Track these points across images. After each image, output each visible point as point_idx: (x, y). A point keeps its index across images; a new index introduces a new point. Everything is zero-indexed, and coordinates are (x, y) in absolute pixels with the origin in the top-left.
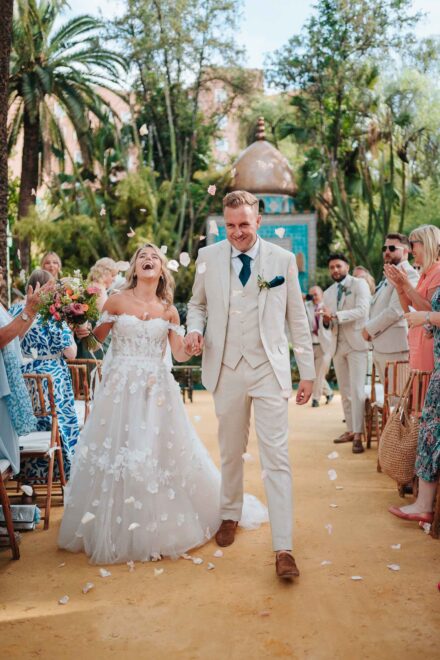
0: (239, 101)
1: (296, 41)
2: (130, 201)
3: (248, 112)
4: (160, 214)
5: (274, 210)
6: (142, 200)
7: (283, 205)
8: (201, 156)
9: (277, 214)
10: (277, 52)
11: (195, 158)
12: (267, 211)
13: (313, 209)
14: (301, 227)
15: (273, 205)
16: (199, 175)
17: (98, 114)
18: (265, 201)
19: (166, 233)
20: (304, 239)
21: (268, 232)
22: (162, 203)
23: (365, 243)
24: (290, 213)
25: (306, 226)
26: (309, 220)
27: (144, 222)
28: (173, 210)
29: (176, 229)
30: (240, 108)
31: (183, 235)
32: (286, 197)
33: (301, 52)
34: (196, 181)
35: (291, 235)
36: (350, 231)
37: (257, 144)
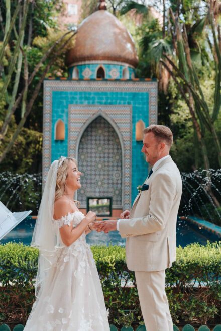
5: (114, 77)
7: (124, 73)
8: (42, 21)
9: (116, 80)
11: (36, 23)
12: (106, 77)
14: (142, 94)
16: (39, 41)
18: (104, 68)
20: (145, 106)
21: (108, 99)
23: (211, 113)
24: (130, 80)
25: (147, 94)
26: (150, 88)
29: (10, 90)
31: (16, 98)
32: (126, 65)
35: (132, 102)
36: (196, 97)
37: (98, 14)
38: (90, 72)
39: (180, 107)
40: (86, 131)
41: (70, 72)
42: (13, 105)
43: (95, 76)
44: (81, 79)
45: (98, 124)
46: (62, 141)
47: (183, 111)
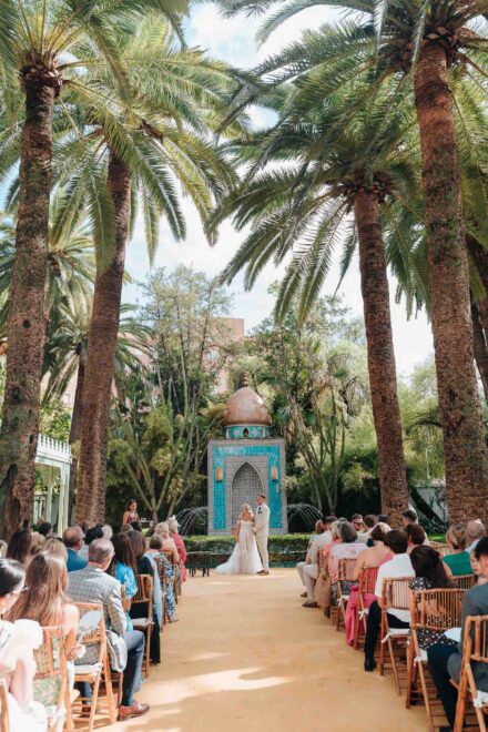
0: (230, 359)
1: (267, 322)
2: (154, 430)
3: (235, 365)
4: (175, 438)
5: (255, 435)
6: (163, 429)
7: (262, 431)
9: (257, 438)
10: (254, 329)
12: (250, 436)
13: (282, 436)
14: (275, 448)
15: (254, 432)
17: (131, 366)
18: (248, 429)
19: (179, 452)
20: (277, 456)
21: (252, 451)
22: (177, 431)
24: (266, 438)
25: (278, 447)
26: (280, 443)
27: (163, 445)
28: (185, 435)
30: (231, 363)
32: (263, 426)
33: (270, 329)
34: (200, 414)
35: (268, 453)
36: (308, 452)
37: (243, 389)
38: (238, 432)
39: (299, 457)
40: (237, 474)
41: (224, 431)
43: (242, 435)
44: (232, 438)
45: (245, 469)
46: (221, 481)
47: (300, 461)
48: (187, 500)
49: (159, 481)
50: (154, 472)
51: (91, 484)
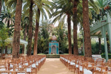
3: (53, 32)
7: (56, 41)
22: (45, 41)
25: (58, 44)
27: (43, 43)
28: (46, 42)
37: (53, 36)
42: (46, 45)
44: (52, 42)
45: (54, 46)
46: (50, 48)
48: (46, 50)
49: (42, 48)
50: (42, 46)
51: (36, 48)
